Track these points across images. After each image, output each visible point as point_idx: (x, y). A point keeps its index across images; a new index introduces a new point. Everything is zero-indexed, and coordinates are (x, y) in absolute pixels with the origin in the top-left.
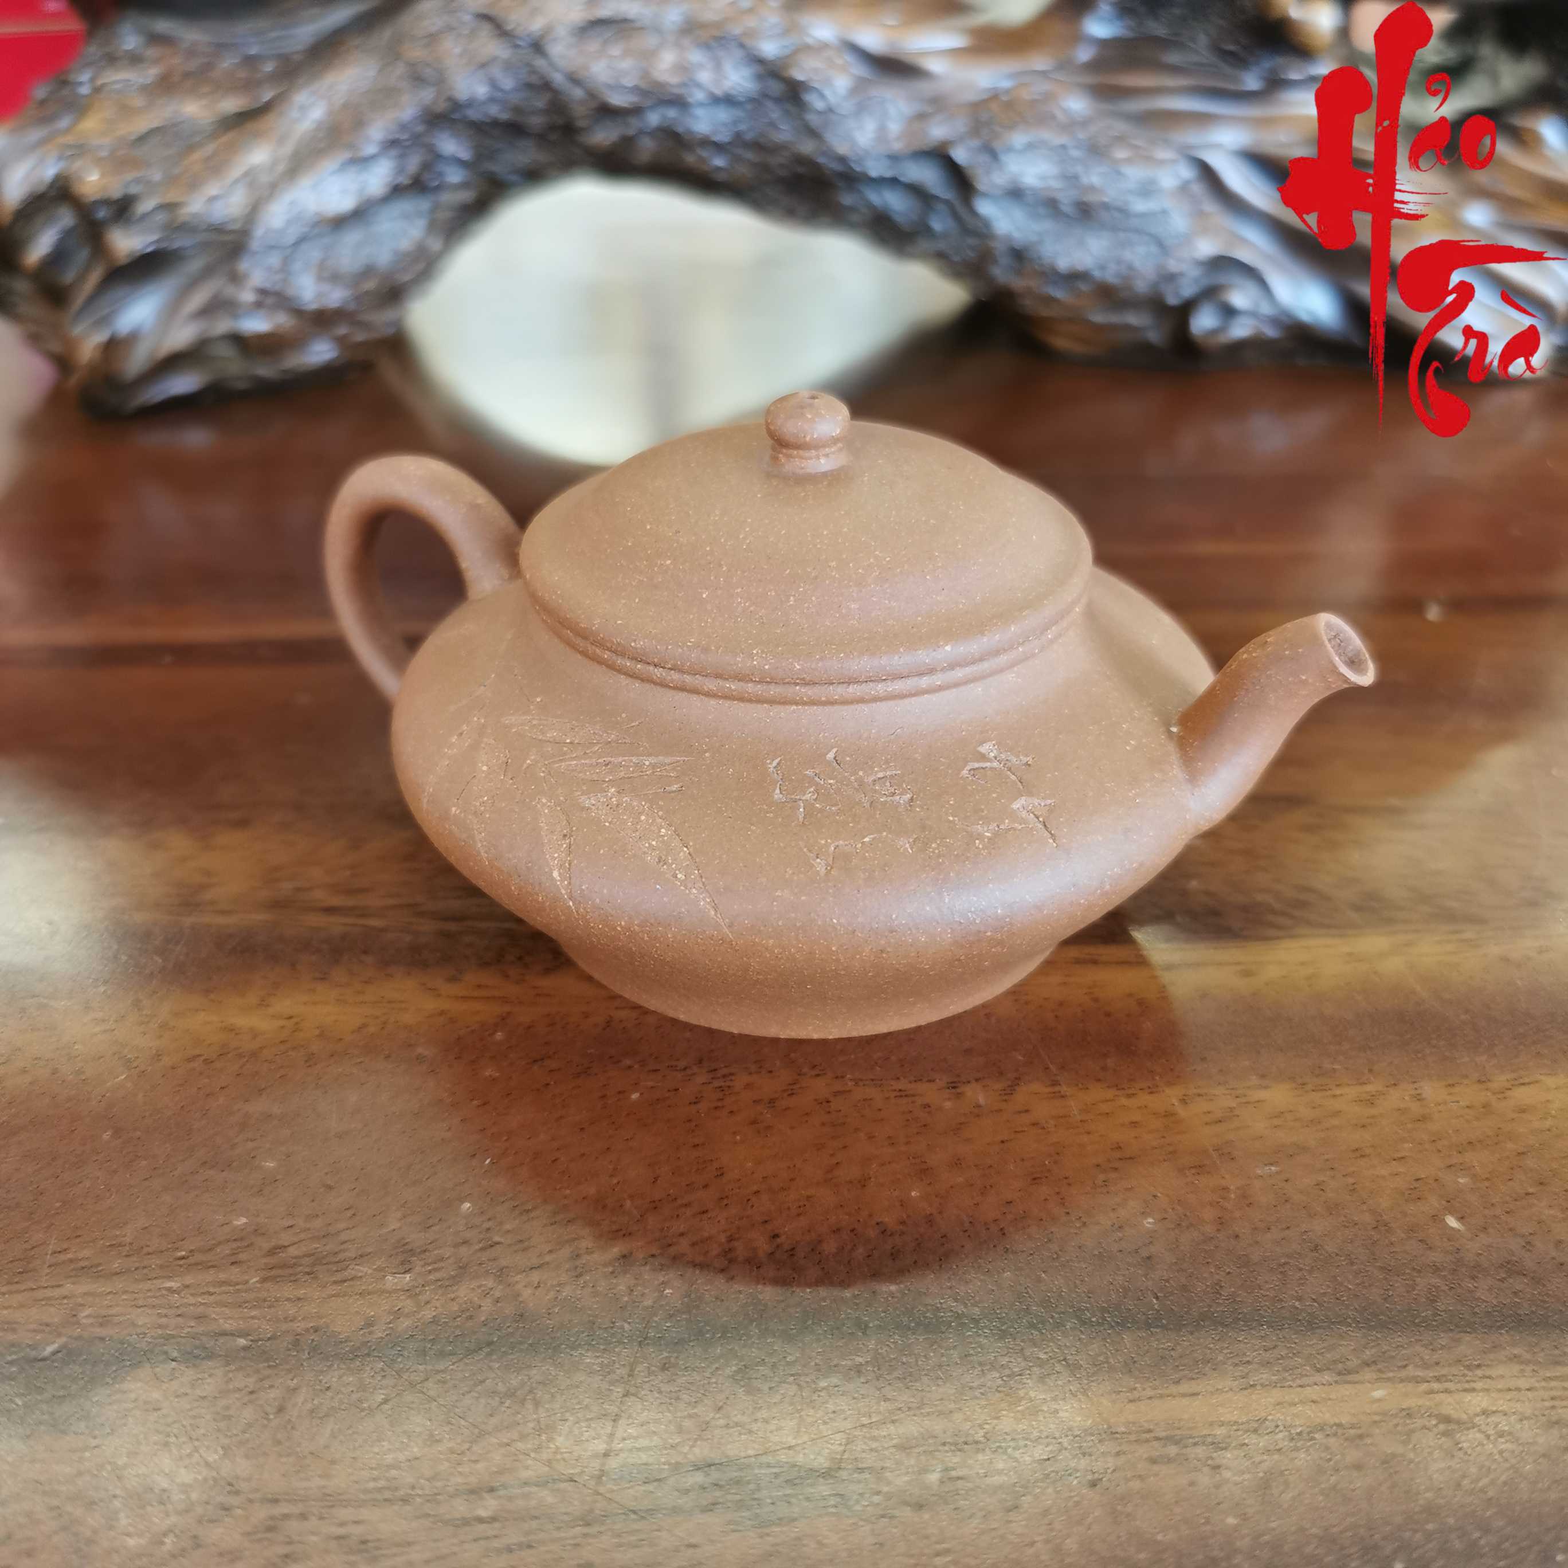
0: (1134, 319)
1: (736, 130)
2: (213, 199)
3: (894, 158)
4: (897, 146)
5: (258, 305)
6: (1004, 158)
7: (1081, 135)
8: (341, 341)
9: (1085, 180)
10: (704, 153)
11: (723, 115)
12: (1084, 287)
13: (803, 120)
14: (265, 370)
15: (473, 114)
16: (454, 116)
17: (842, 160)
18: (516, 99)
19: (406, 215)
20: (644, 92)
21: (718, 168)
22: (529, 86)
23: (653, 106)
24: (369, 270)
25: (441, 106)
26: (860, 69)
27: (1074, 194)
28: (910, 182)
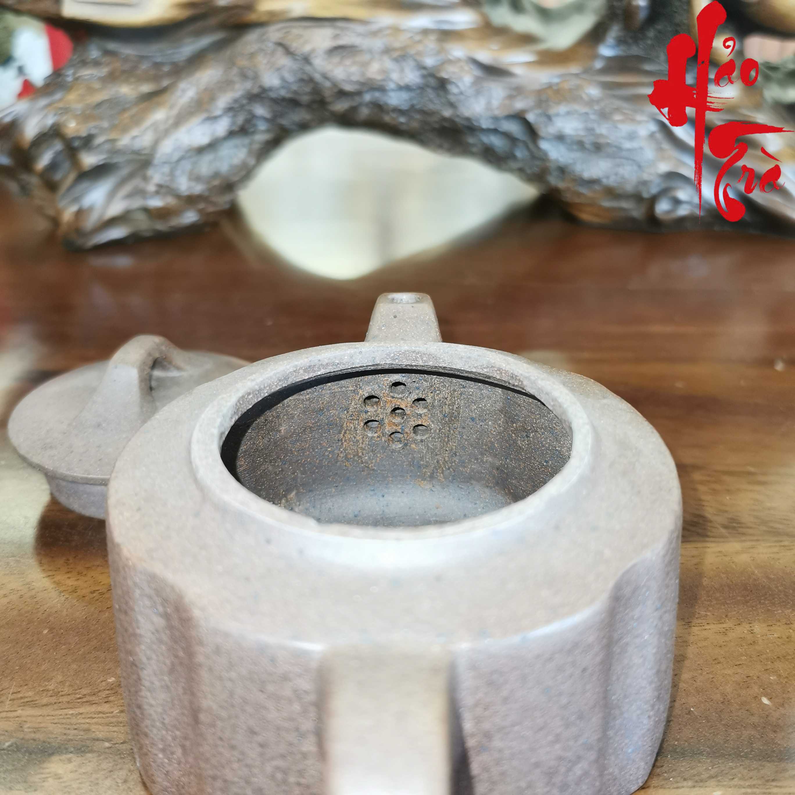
0: (625, 204)
1: (412, 103)
2: (134, 138)
3: (496, 119)
4: (497, 113)
5: (157, 193)
6: (554, 119)
7: (596, 107)
8: (201, 212)
9: (598, 131)
10: (394, 115)
11: (404, 96)
12: (597, 187)
13: (447, 98)
14: (161, 226)
15: (273, 95)
16: (263, 95)
17: (468, 119)
18: (294, 87)
19: (236, 147)
20: (363, 84)
21: (402, 123)
22: (302, 80)
23: (367, 91)
24: (216, 175)
25: (256, 90)
26: (478, 72)
27: (592, 139)
28: (504, 131)
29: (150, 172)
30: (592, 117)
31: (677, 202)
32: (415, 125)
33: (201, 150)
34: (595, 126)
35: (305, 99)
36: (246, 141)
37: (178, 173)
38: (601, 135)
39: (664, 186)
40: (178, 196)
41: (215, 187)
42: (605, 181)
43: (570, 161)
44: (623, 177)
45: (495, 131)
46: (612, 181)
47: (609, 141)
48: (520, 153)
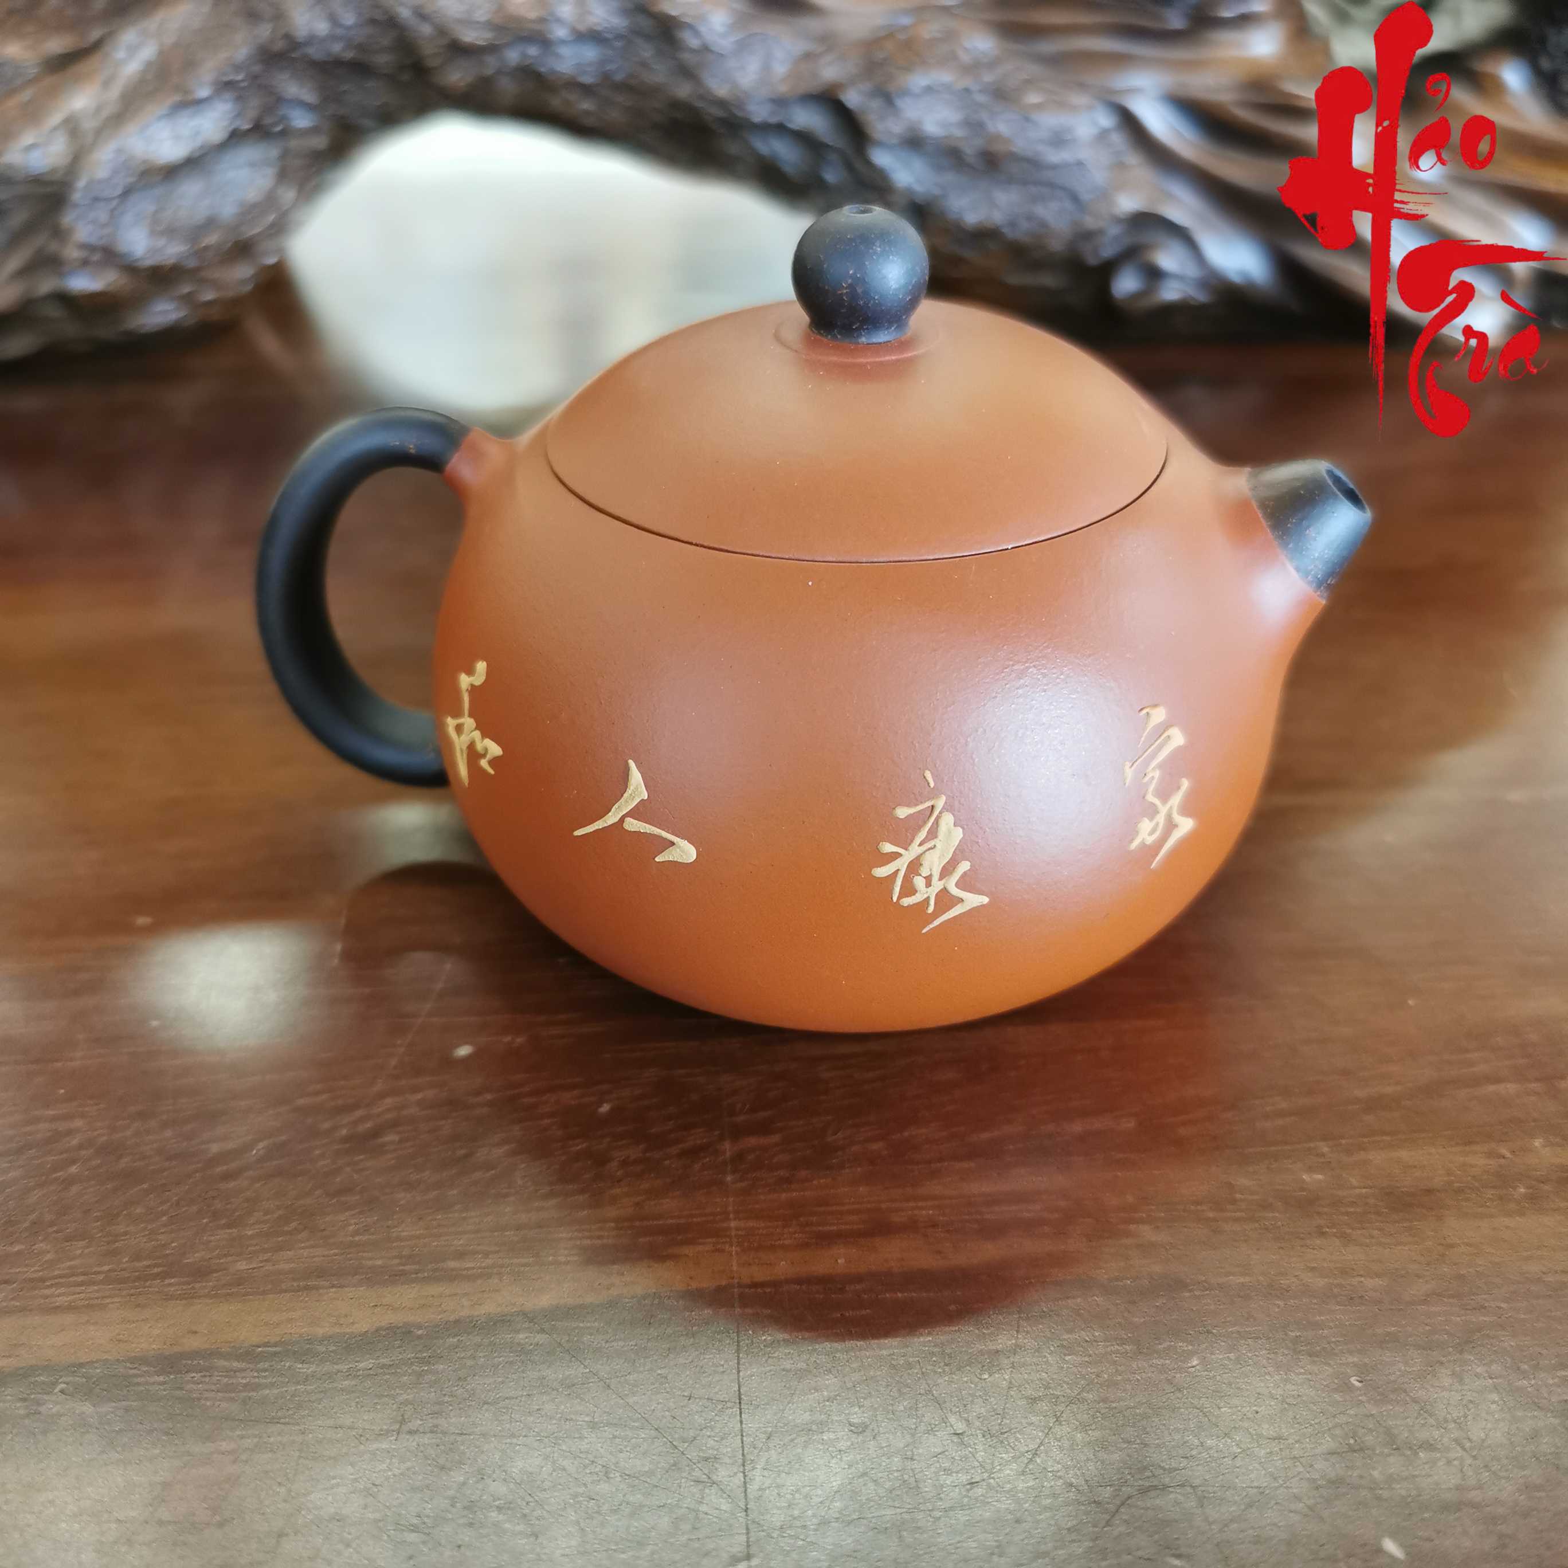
1: (604, 70)
2: (28, 149)
3: (779, 102)
4: (783, 89)
5: (86, 262)
6: (900, 102)
7: (987, 78)
9: (991, 128)
10: (570, 95)
11: (589, 53)
12: (994, 246)
13: (677, 59)
14: (104, 332)
15: (313, 53)
16: (293, 55)
17: (725, 104)
18: (359, 36)
19: (252, 165)
20: (499, 28)
21: (587, 113)
22: (373, 21)
23: (511, 43)
24: (210, 223)
25: (278, 45)
26: (742, 4)
27: (979, 143)
28: (798, 128)
29: (67, 219)
31: (1154, 274)
32: (615, 116)
33: (172, 172)
34: (984, 116)
35: (382, 61)
36: (270, 151)
37: (128, 218)
38: (997, 137)
39: (1127, 241)
40: (131, 269)
41: (206, 248)
42: (1009, 233)
43: (937, 191)
44: (1043, 224)
45: (780, 129)
46: (1020, 233)
47: (1014, 149)
48: (831, 174)
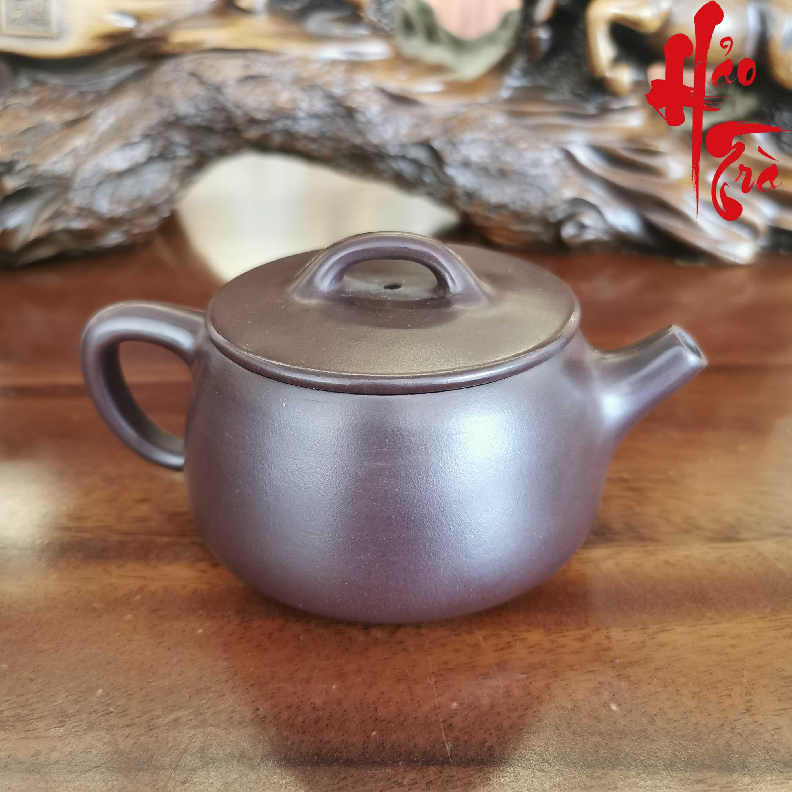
0: (533, 228)
1: (322, 131)
2: (54, 163)
3: (403, 146)
4: (405, 140)
5: (78, 215)
6: (460, 147)
7: (502, 136)
8: (126, 233)
9: (503, 159)
10: (306, 142)
11: (315, 123)
12: (504, 212)
13: (355, 126)
15: (188, 122)
16: (179, 123)
17: (376, 146)
18: (209, 115)
19: (158, 171)
20: (272, 112)
21: (314, 150)
22: (215, 109)
23: (278, 119)
24: (139, 198)
25: (172, 119)
26: (386, 102)
27: (497, 165)
28: (411, 158)
29: (71, 195)
30: (498, 145)
31: (582, 227)
32: (326, 151)
33: (121, 175)
34: (500, 153)
35: (220, 126)
36: (166, 165)
37: (99, 195)
38: (506, 163)
39: (569, 211)
40: (100, 218)
41: (136, 209)
42: (512, 206)
43: (477, 187)
44: (528, 203)
45: (404, 158)
46: (517, 207)
47: (514, 169)
48: (428, 179)
